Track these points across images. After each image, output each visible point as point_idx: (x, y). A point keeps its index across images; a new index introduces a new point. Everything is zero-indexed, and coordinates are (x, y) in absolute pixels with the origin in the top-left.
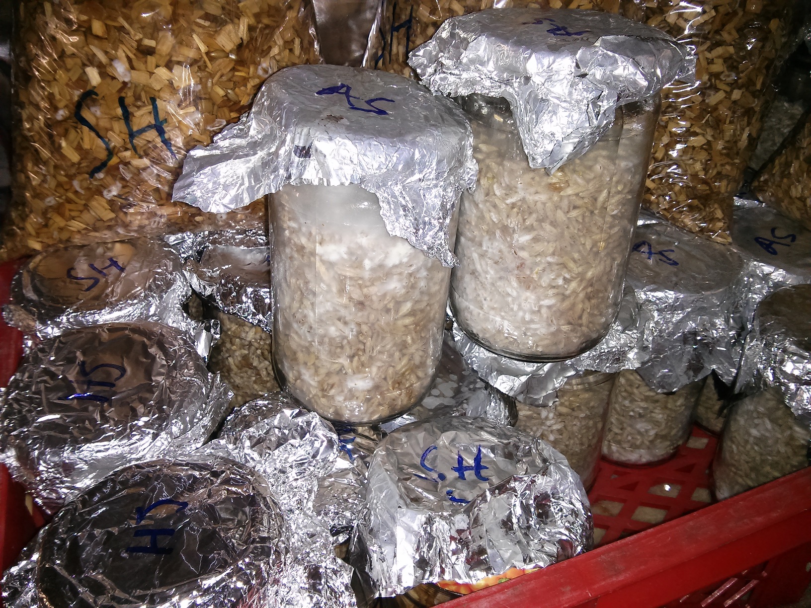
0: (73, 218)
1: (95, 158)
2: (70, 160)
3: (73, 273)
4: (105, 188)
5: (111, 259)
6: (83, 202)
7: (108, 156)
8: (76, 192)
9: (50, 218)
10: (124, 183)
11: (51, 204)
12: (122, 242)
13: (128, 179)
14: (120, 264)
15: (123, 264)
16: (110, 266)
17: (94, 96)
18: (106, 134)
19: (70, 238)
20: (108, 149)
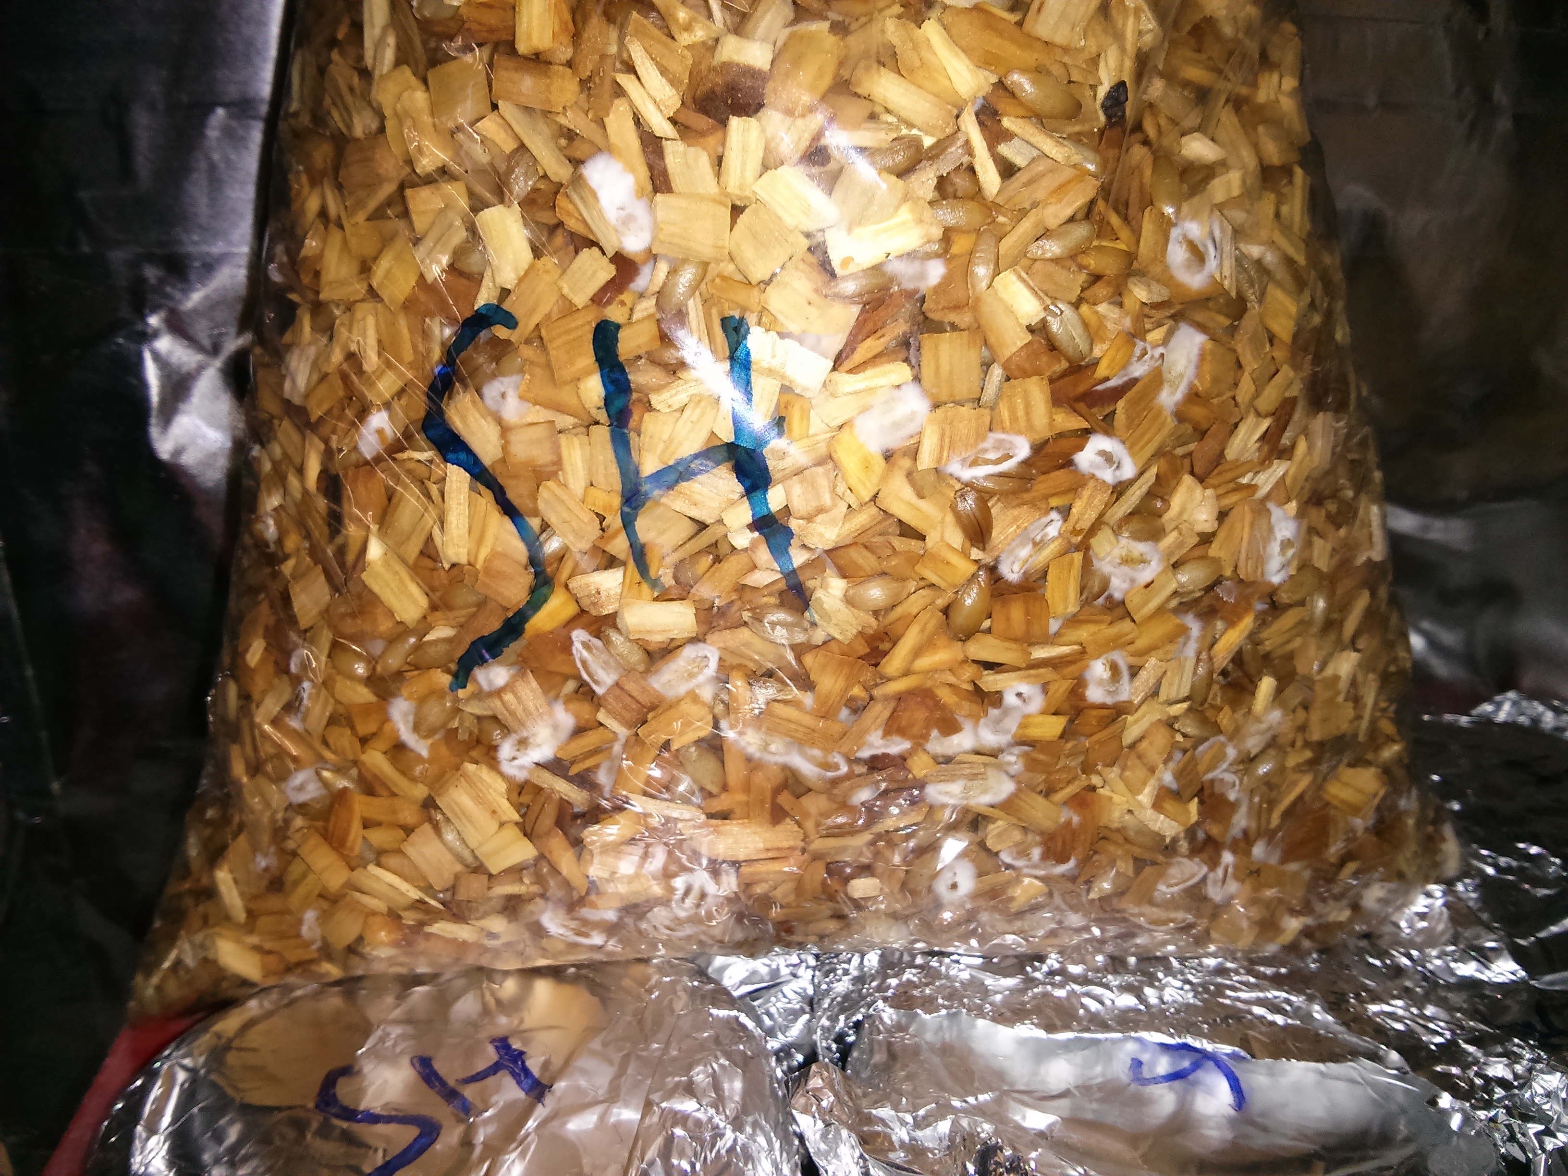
0: (379, 856)
1: (482, 604)
2: (390, 613)
3: (343, 1090)
4: (507, 730)
5: (502, 1044)
6: (420, 791)
7: (533, 591)
8: (398, 749)
9: (294, 854)
10: (585, 709)
11: (302, 798)
12: (555, 973)
13: (599, 690)
14: (534, 1065)
15: (546, 1065)
16: (494, 1069)
17: (501, 332)
18: (534, 496)
19: (360, 939)
20: (534, 561)
